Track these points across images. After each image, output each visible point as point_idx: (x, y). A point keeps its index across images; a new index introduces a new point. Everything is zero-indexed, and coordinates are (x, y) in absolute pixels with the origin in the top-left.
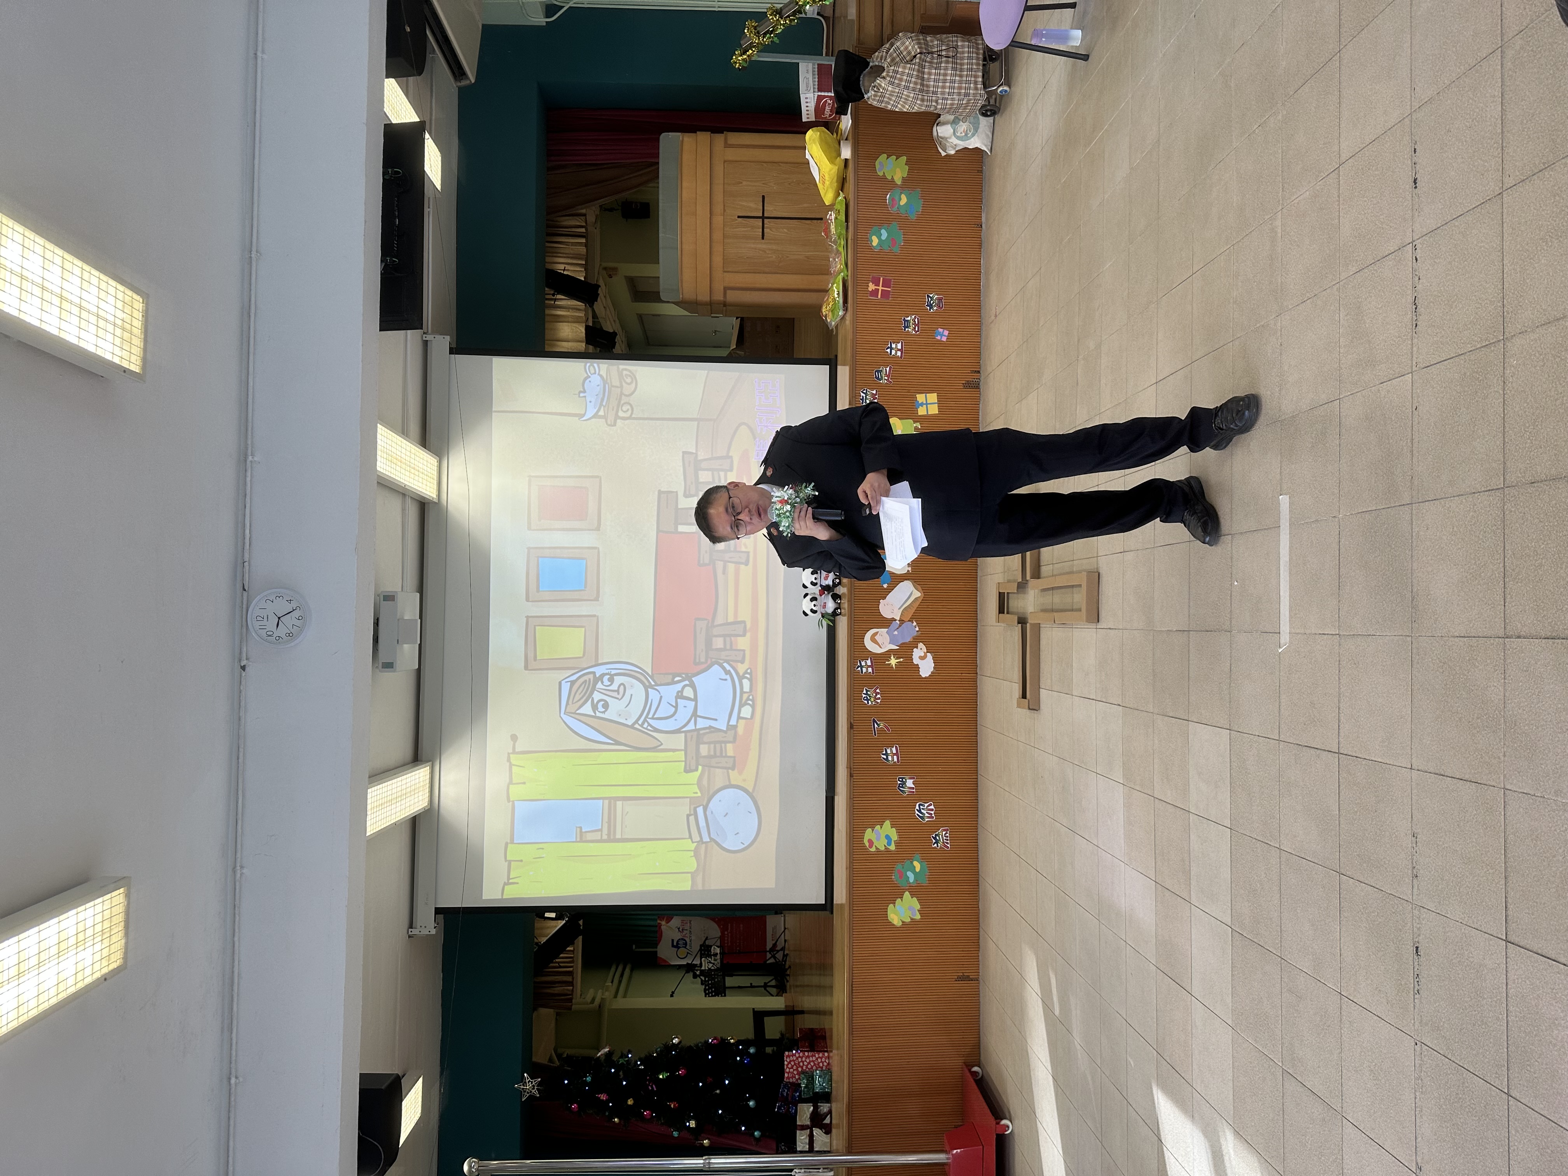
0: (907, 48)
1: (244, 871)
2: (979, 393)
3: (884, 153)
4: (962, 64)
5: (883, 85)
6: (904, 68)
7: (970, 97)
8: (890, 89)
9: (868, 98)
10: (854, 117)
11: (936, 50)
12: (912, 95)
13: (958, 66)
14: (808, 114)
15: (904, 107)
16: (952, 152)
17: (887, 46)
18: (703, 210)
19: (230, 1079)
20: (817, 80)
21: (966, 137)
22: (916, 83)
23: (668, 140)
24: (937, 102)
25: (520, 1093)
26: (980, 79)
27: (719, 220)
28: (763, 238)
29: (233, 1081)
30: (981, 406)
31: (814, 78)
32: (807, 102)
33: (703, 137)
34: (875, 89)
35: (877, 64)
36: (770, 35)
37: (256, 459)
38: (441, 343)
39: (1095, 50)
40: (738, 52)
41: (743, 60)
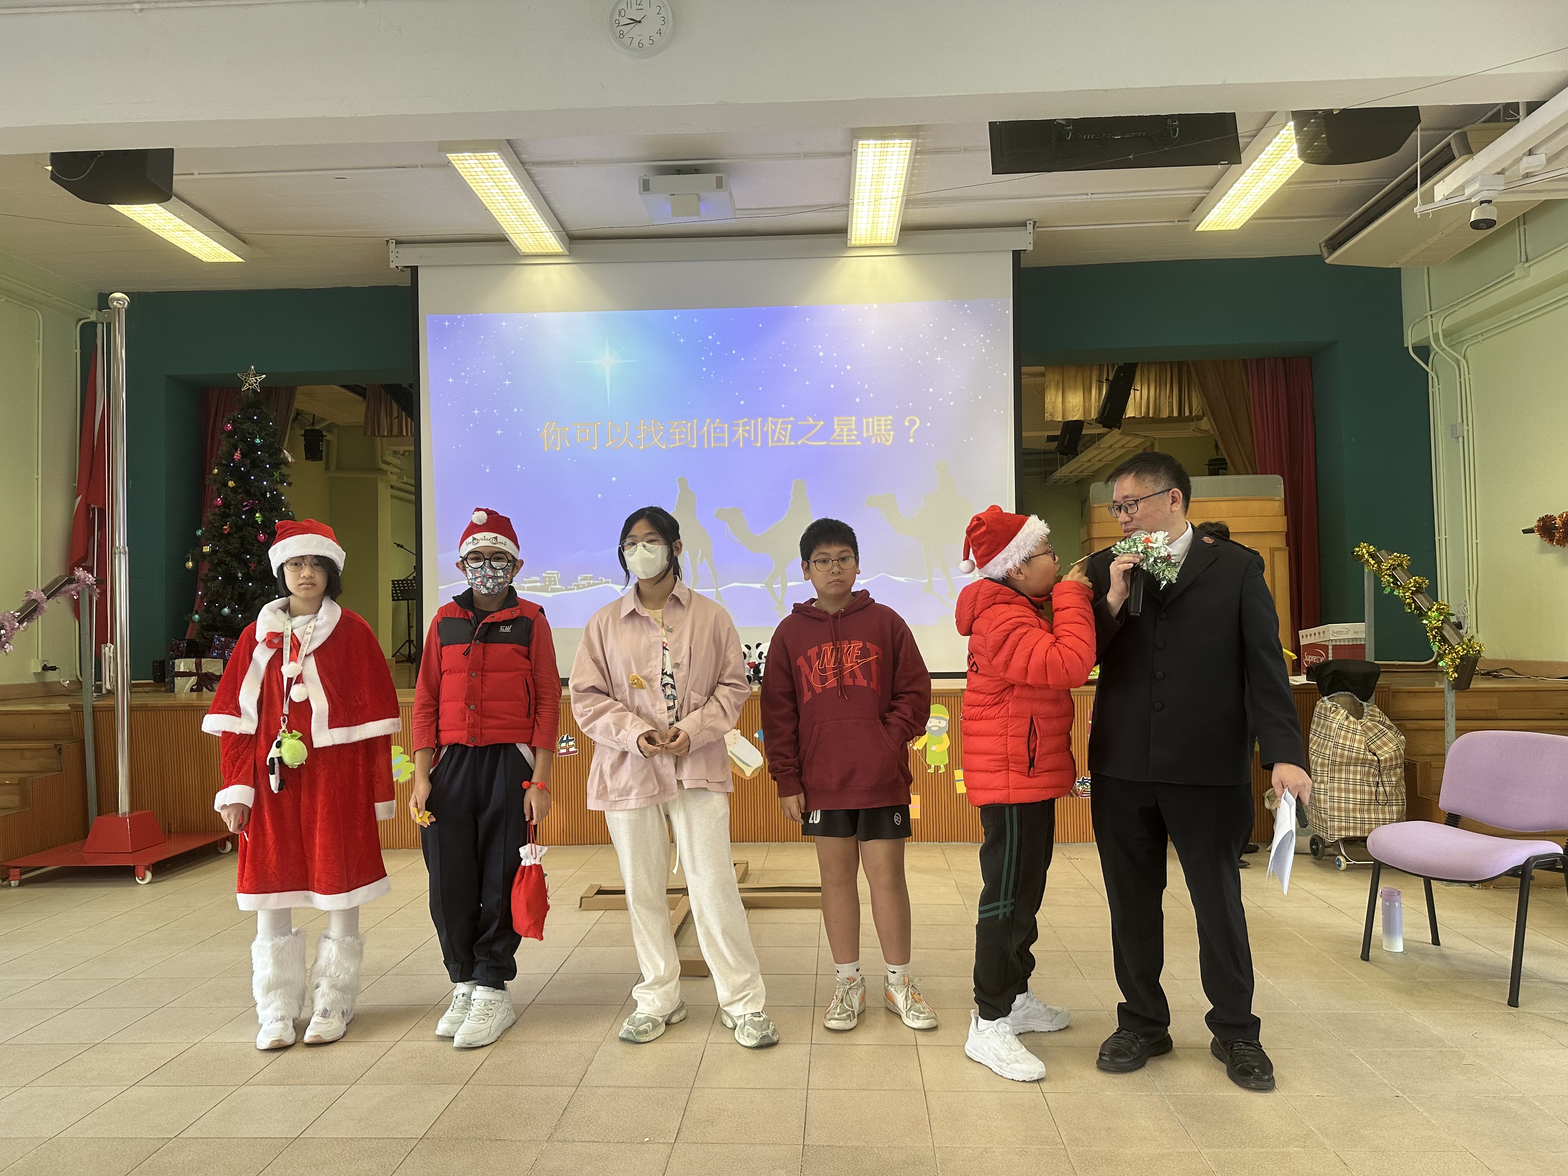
0: (1385, 744)
1: (361, 5)
4: (1369, 811)
6: (1360, 742)
7: (1329, 822)
8: (1334, 725)
9: (1323, 701)
10: (1301, 687)
11: (1385, 779)
12: (1327, 752)
13: (1366, 807)
14: (1307, 636)
15: (1314, 744)
17: (1388, 722)
20: (1347, 643)
22: (1342, 756)
23: (1275, 484)
24: (1322, 782)
26: (1351, 834)
31: (1348, 640)
32: (1320, 633)
33: (1281, 524)
34: (1333, 708)
35: (1366, 711)
36: (1392, 582)
38: (1024, 241)
39: (1376, 969)
40: (1372, 548)
41: (1363, 555)
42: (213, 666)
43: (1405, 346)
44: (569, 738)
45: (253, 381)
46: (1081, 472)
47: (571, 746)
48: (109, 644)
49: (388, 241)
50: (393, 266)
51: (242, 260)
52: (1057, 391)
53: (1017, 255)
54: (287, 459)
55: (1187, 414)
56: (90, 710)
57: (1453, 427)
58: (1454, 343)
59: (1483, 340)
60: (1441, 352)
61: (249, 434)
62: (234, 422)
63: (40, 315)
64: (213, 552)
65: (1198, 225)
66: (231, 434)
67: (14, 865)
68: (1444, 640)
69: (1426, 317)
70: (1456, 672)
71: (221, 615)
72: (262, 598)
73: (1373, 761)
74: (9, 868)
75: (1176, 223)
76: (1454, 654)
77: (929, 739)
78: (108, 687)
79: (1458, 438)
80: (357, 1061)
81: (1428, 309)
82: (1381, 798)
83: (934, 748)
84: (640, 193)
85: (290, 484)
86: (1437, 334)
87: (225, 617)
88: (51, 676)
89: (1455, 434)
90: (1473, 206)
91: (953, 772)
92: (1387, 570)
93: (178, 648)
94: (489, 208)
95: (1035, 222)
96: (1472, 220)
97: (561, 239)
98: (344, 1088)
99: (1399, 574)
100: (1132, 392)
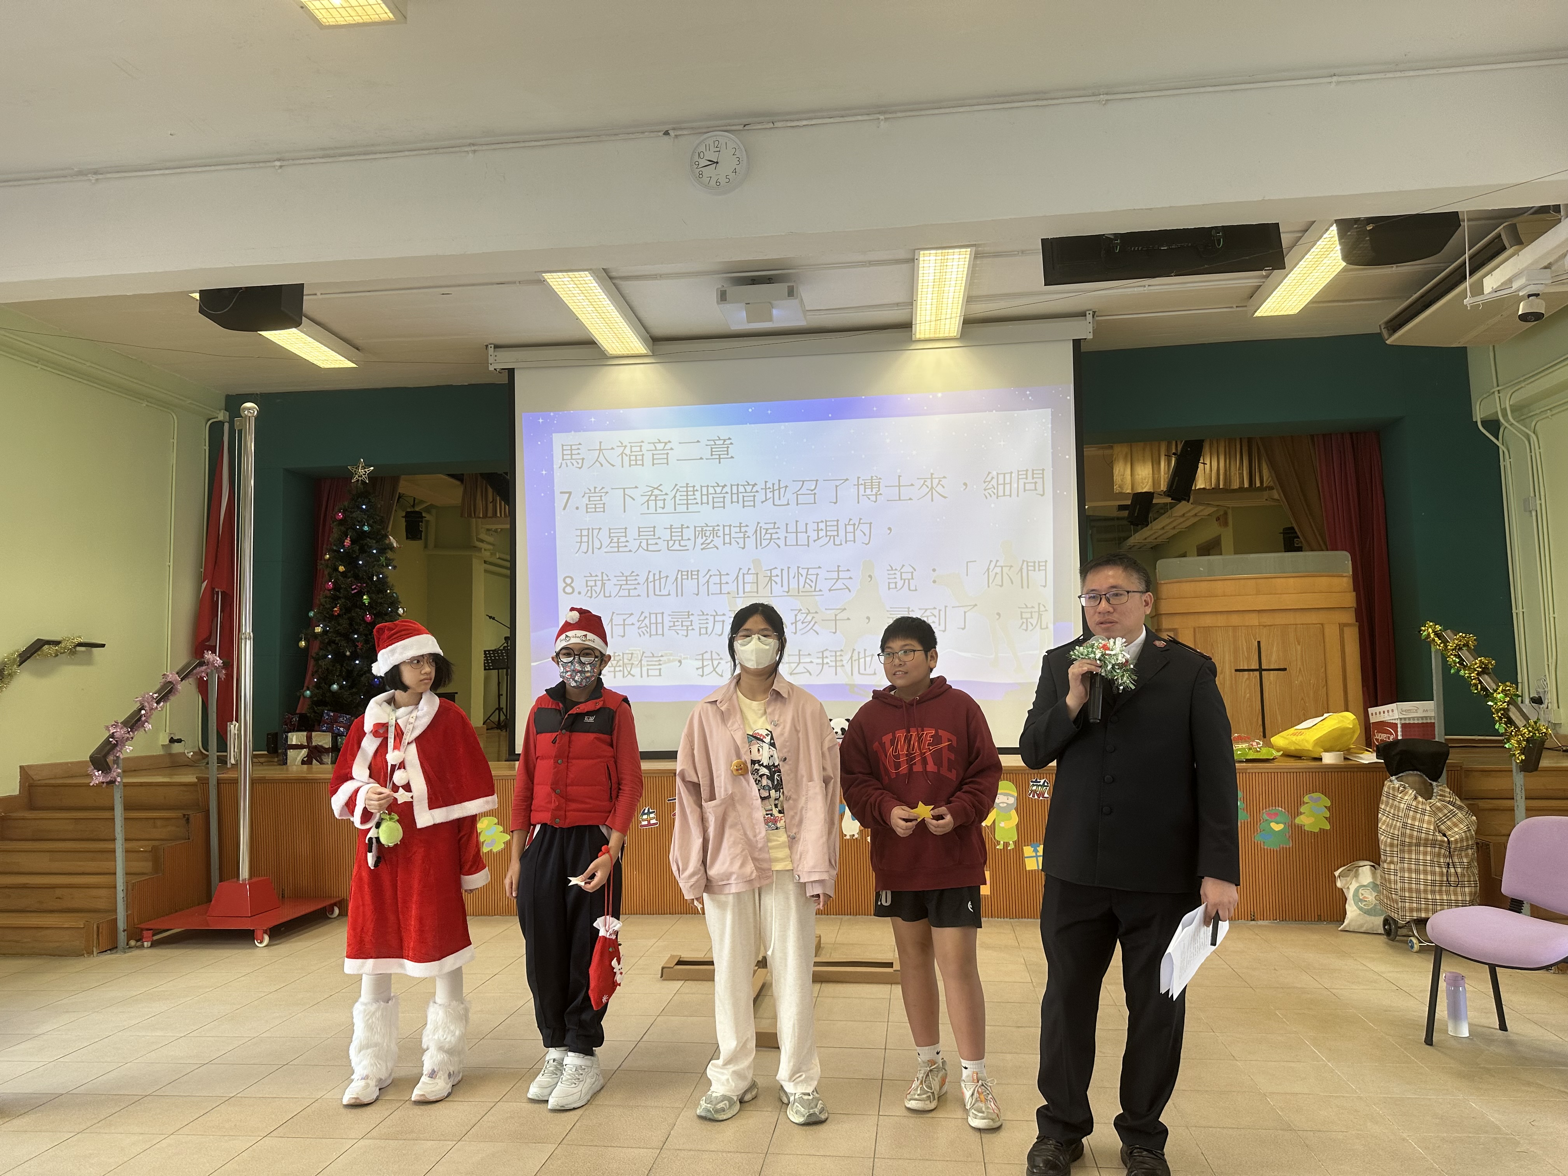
0: (1456, 825)
1: (471, 156)
3: (1332, 802)
4: (1440, 892)
5: (1406, 798)
6: (1429, 823)
7: (1400, 903)
9: (1391, 781)
10: (1372, 766)
11: (1456, 860)
12: (1396, 832)
13: (1437, 888)
14: (1376, 713)
15: (1383, 824)
16: (1339, 884)
17: (1458, 802)
18: (1262, 602)
19: (279, 160)
20: (1416, 722)
21: (1358, 900)
22: (1411, 836)
23: (1343, 560)
24: (1392, 862)
25: (355, 464)
27: (1254, 620)
28: (1236, 670)
29: (278, 163)
31: (1418, 718)
32: (1388, 711)
33: (1349, 599)
34: (1401, 788)
35: (1435, 791)
36: (1458, 662)
37: (882, 123)
38: (1084, 330)
39: (1440, 1054)
40: (1438, 628)
41: (1429, 634)
42: (323, 739)
43: (1474, 420)
44: (651, 811)
45: (362, 472)
46: (1155, 539)
47: (653, 818)
48: (234, 722)
49: (487, 346)
50: (491, 368)
51: (354, 365)
52: (1126, 464)
53: (1077, 343)
54: (392, 544)
55: (1258, 485)
56: (215, 782)
57: (1526, 501)
58: (1523, 417)
59: (1552, 415)
60: (1510, 427)
61: (359, 522)
62: (345, 511)
63: (175, 417)
64: (325, 632)
65: (1255, 312)
66: (342, 522)
67: (148, 927)
68: (1510, 721)
69: (1494, 392)
70: (1523, 754)
71: (330, 691)
73: (1444, 841)
74: (142, 930)
75: (1234, 309)
76: (1520, 737)
77: (997, 815)
78: (233, 761)
79: (1531, 512)
80: (461, 1119)
81: (1495, 384)
82: (1453, 879)
83: (1002, 824)
84: (718, 302)
85: (394, 567)
86: (1505, 409)
87: (334, 693)
88: (177, 748)
89: (1527, 507)
90: (1522, 299)
91: (1022, 849)
92: (1453, 650)
93: (291, 722)
94: (580, 318)
95: (1094, 312)
96: (1520, 313)
97: (644, 340)
98: (452, 1143)
99: (1465, 654)
100: (1201, 466)
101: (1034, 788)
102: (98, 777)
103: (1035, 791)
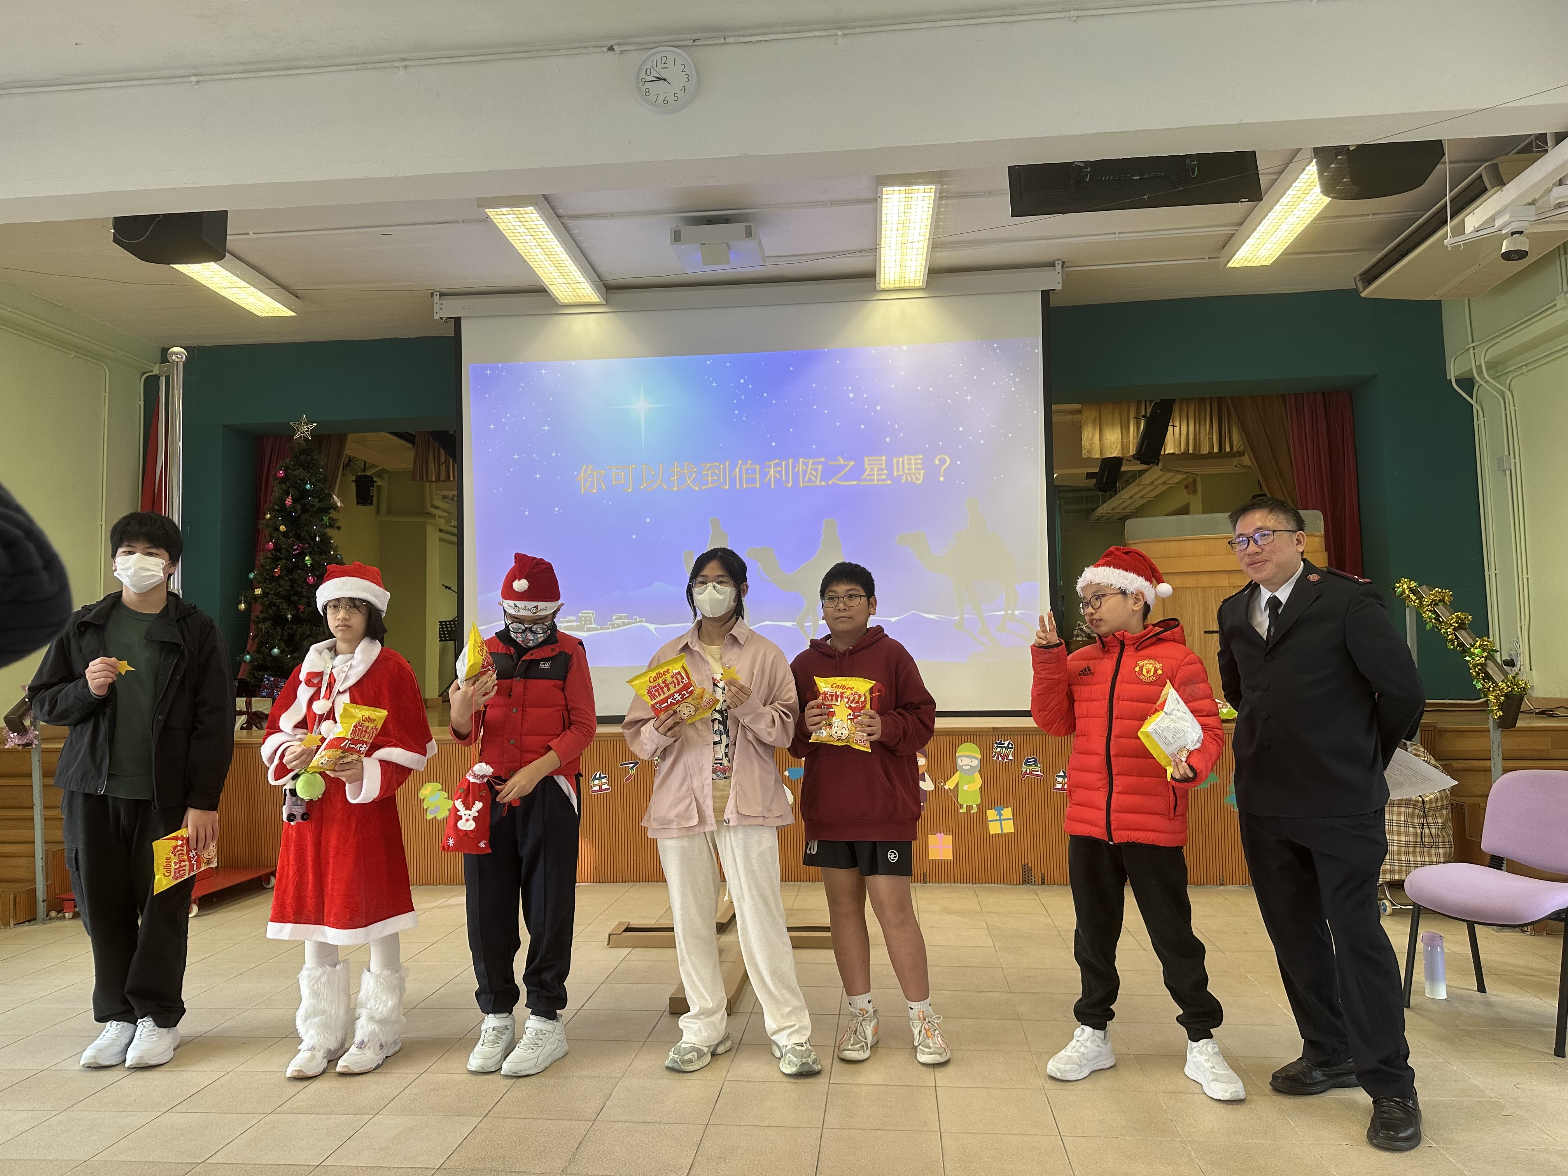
1: (402, 72)
2: (1018, 883)
4: (1414, 853)
11: (1430, 820)
13: (1411, 850)
17: (1433, 762)
19: (195, 75)
23: (1316, 519)
25: (298, 420)
28: (1205, 632)
29: (195, 79)
30: (1002, 886)
36: (1434, 618)
37: (840, 39)
38: (1053, 281)
39: (1417, 1016)
40: (1413, 584)
41: (1404, 591)
42: (262, 705)
43: (1448, 378)
44: (602, 776)
45: (305, 430)
46: (1124, 509)
47: (605, 784)
50: (437, 317)
51: (295, 314)
52: (1094, 429)
53: (1046, 294)
54: (336, 504)
55: (1228, 449)
57: (1500, 460)
58: (1498, 374)
59: (1528, 372)
60: (1485, 384)
61: (301, 480)
62: (286, 469)
63: (106, 369)
64: (265, 594)
65: (1228, 262)
66: (283, 480)
68: (1488, 677)
69: (1469, 349)
70: (1501, 710)
71: (271, 655)
72: (310, 638)
73: (1418, 801)
74: (63, 900)
75: (1207, 261)
76: (1498, 692)
77: (961, 778)
79: (1505, 471)
80: (381, 1092)
81: (1470, 340)
82: (1427, 840)
84: (672, 243)
85: (339, 528)
86: (1480, 366)
87: (275, 658)
89: (1501, 466)
90: (1505, 237)
91: (986, 812)
92: (1429, 605)
94: (528, 260)
95: (1064, 262)
96: (1503, 251)
97: (598, 289)
98: (367, 1117)
99: (1440, 609)
100: (1170, 428)
101: (999, 750)
102: (13, 740)
103: (1000, 753)
